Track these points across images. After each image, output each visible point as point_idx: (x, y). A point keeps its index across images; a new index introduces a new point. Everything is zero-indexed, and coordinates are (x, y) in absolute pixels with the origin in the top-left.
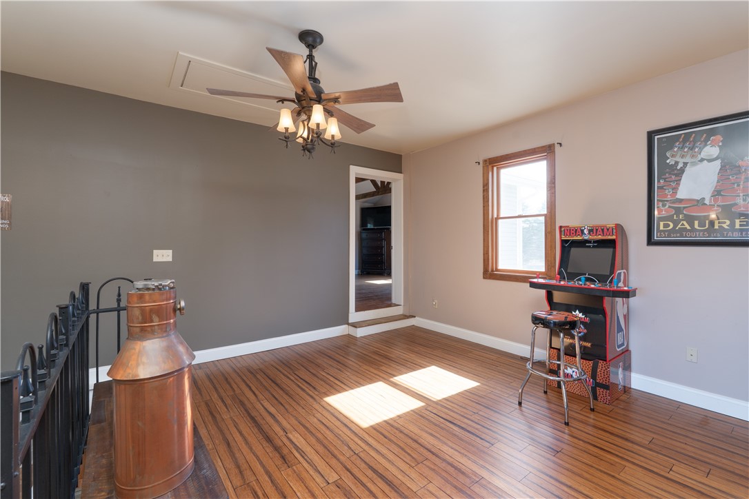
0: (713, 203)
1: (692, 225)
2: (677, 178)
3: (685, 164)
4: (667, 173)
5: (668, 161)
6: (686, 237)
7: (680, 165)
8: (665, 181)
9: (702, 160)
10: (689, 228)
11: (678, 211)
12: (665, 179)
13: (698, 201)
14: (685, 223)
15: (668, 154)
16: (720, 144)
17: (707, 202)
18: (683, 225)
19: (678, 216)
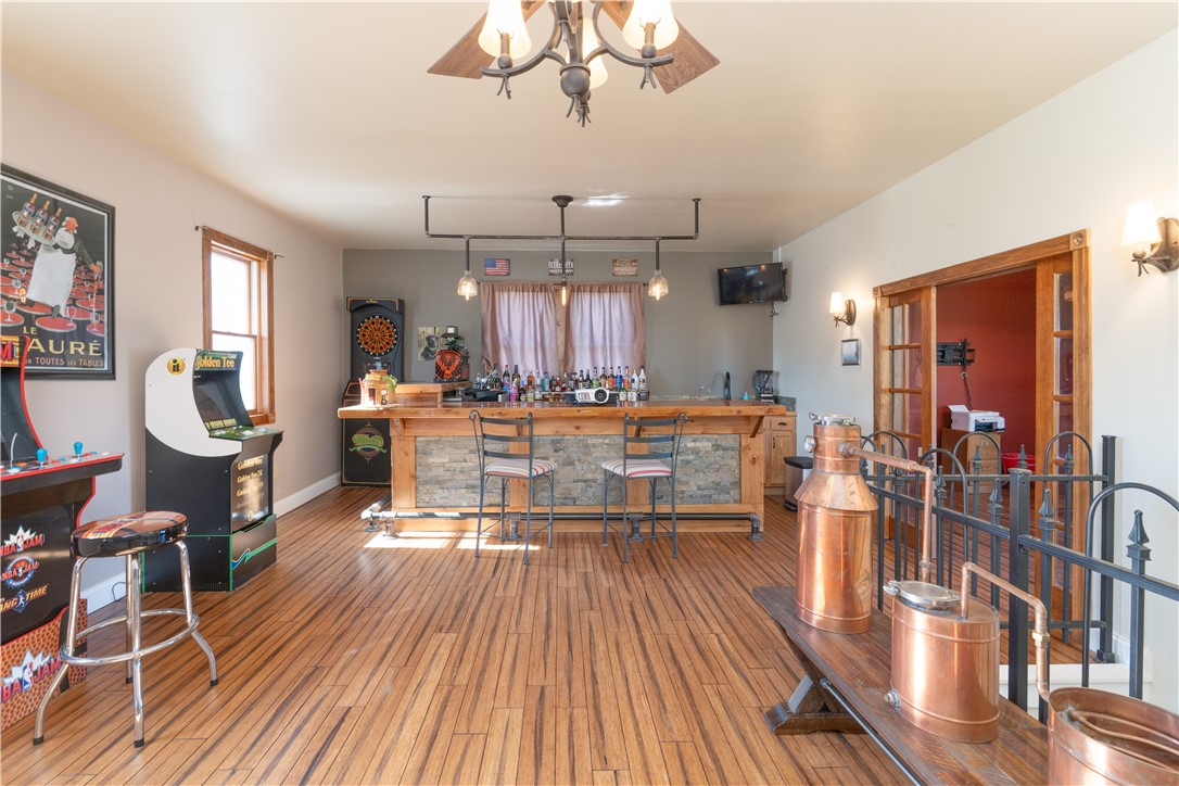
0: (68, 316)
1: (46, 346)
2: (29, 265)
3: (38, 244)
4: (14, 249)
5: (15, 229)
6: (40, 365)
7: (31, 245)
8: (11, 263)
9: (56, 246)
10: (43, 350)
11: (29, 321)
12: (11, 259)
13: (52, 309)
14: (37, 341)
15: (16, 216)
16: (75, 232)
17: (62, 312)
18: (35, 344)
19: (28, 330)
